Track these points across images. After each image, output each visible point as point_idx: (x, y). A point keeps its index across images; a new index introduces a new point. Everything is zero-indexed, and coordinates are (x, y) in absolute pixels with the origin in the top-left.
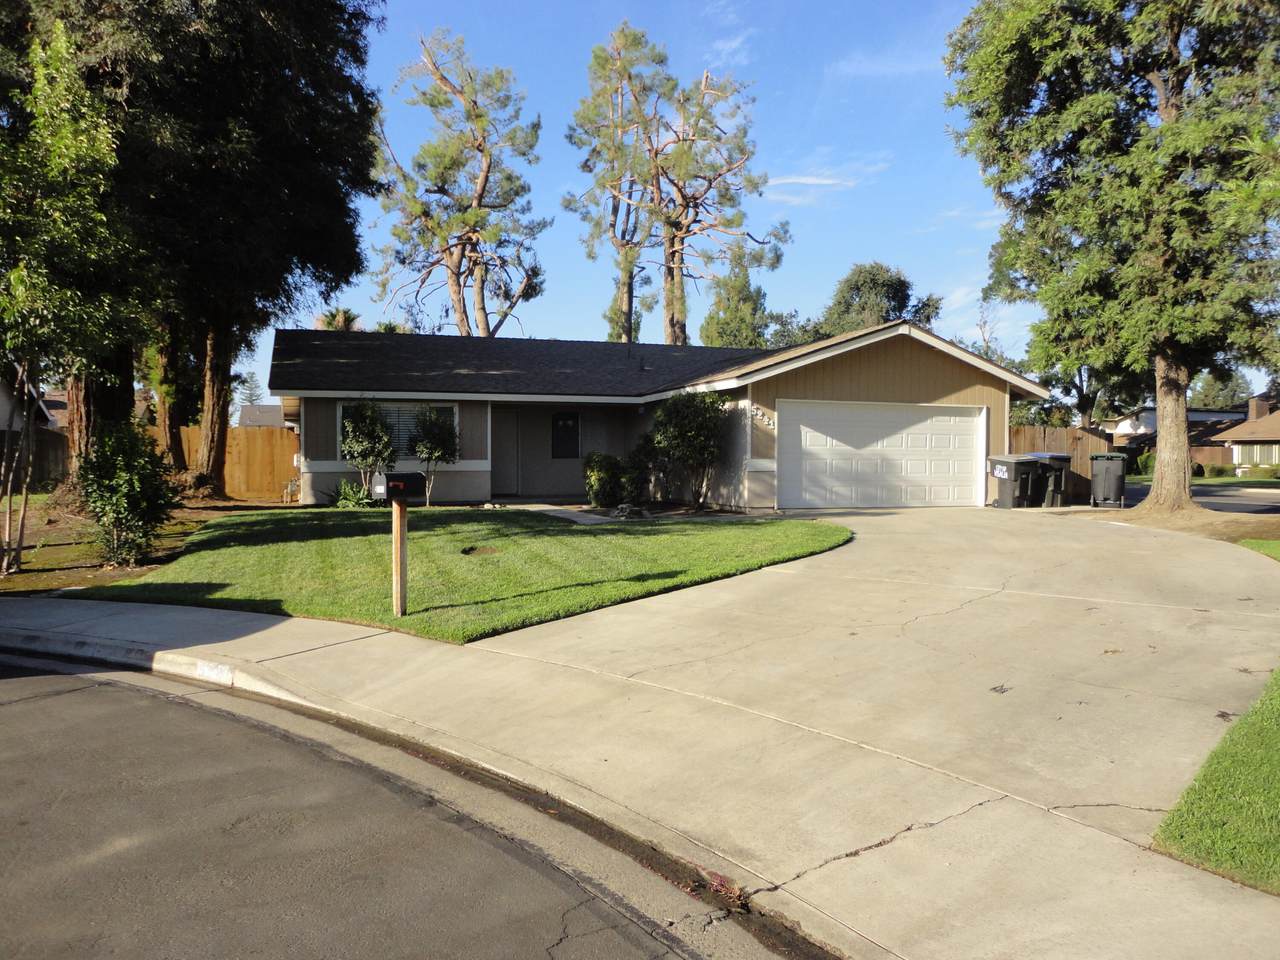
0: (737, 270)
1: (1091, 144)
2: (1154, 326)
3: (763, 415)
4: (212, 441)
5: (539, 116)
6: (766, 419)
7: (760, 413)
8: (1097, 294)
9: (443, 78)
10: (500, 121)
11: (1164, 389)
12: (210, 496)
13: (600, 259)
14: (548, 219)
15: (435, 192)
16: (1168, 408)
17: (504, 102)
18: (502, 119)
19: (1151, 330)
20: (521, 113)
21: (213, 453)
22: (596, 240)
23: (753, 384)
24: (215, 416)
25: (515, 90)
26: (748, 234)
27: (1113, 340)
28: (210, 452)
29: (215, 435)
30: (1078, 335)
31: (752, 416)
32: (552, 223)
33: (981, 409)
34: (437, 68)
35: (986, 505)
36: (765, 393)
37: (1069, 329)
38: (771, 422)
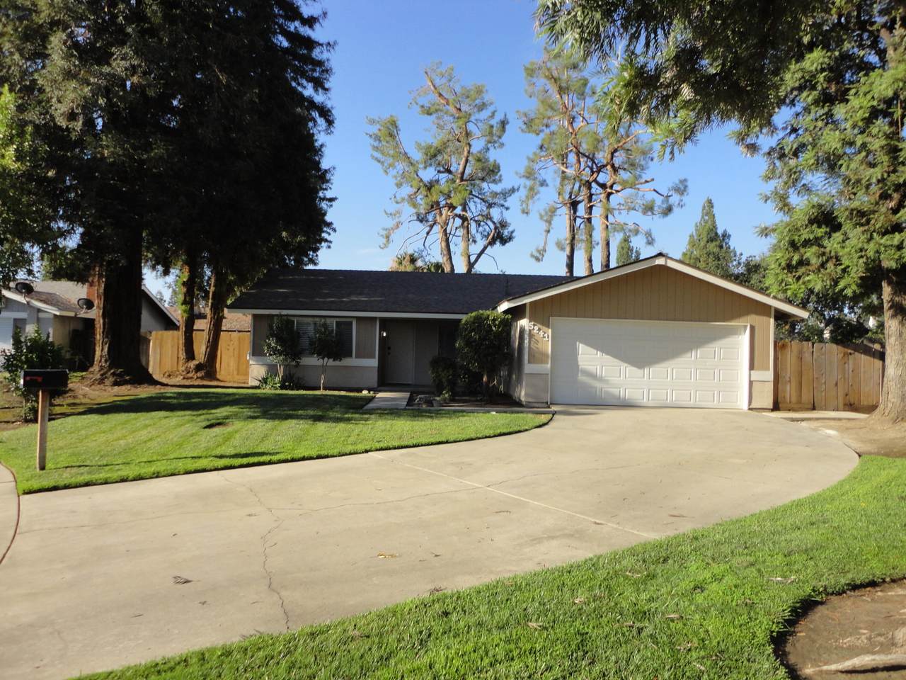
0: (707, 218)
1: (808, 96)
2: (863, 253)
3: (539, 330)
4: (209, 341)
5: (505, 115)
6: (541, 333)
7: (536, 328)
8: (823, 226)
9: (440, 95)
10: (481, 121)
11: (891, 312)
12: (202, 378)
13: (531, 214)
14: (516, 187)
15: (443, 172)
16: (892, 328)
17: (482, 107)
18: (482, 119)
19: (862, 257)
20: (496, 113)
21: (208, 350)
22: (530, 201)
23: (531, 303)
24: (212, 326)
25: (487, 98)
26: (655, 190)
27: (833, 267)
28: (207, 349)
29: (211, 338)
30: (802, 263)
31: (530, 330)
32: (518, 189)
33: (746, 327)
34: (436, 89)
35: (750, 409)
36: (542, 313)
37: (796, 258)
38: (546, 335)
